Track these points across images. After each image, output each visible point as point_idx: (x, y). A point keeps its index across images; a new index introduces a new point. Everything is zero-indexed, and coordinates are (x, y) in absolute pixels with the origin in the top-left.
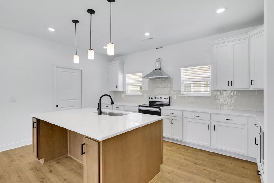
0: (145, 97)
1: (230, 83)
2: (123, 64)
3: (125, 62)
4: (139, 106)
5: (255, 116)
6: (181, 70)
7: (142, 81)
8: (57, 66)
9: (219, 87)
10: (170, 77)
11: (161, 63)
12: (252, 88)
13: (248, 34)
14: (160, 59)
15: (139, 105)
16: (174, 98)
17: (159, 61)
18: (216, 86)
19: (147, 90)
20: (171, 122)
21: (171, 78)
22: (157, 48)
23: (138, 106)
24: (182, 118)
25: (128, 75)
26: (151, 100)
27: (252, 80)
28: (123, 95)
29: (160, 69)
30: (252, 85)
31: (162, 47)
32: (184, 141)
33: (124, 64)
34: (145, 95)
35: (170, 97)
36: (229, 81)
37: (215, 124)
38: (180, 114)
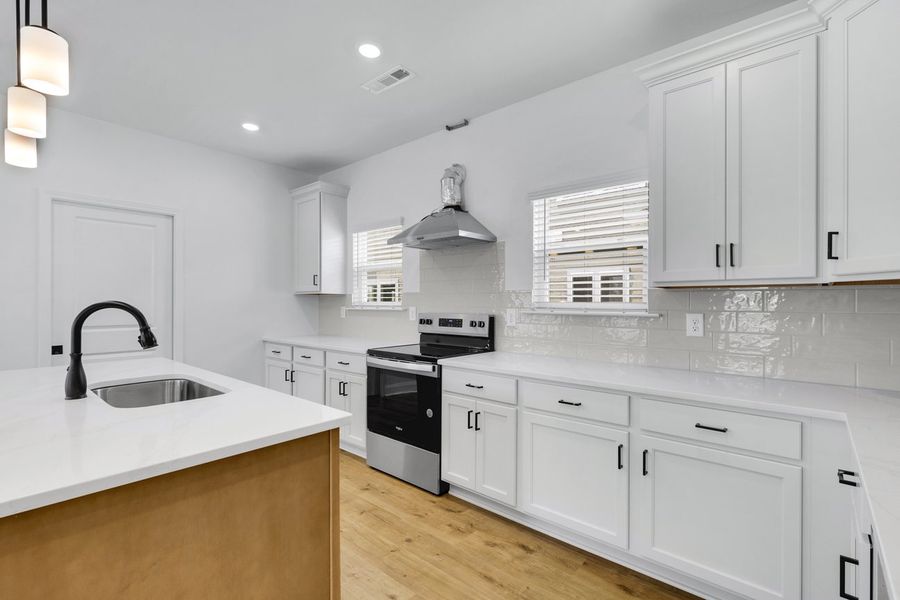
0: (411, 319)
1: (725, 254)
2: (342, 194)
3: (349, 189)
4: (371, 353)
5: (843, 416)
6: (536, 210)
7: (400, 255)
8: (56, 197)
9: (679, 275)
10: (495, 238)
11: (462, 184)
12: (831, 272)
13: (811, 10)
14: (458, 170)
15: (370, 348)
16: (509, 321)
17: (456, 175)
18: (665, 269)
19: (418, 291)
20: (473, 422)
21: (498, 241)
22: (449, 128)
23: (365, 352)
24: (513, 409)
25: (360, 234)
26: (428, 329)
27: (830, 235)
28: (344, 309)
29: (458, 208)
30: (830, 256)
31: (466, 123)
32: (522, 511)
33: (344, 196)
34: (412, 309)
35: (492, 320)
36: (721, 243)
37: (649, 443)
38: (506, 390)
